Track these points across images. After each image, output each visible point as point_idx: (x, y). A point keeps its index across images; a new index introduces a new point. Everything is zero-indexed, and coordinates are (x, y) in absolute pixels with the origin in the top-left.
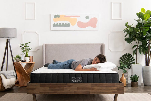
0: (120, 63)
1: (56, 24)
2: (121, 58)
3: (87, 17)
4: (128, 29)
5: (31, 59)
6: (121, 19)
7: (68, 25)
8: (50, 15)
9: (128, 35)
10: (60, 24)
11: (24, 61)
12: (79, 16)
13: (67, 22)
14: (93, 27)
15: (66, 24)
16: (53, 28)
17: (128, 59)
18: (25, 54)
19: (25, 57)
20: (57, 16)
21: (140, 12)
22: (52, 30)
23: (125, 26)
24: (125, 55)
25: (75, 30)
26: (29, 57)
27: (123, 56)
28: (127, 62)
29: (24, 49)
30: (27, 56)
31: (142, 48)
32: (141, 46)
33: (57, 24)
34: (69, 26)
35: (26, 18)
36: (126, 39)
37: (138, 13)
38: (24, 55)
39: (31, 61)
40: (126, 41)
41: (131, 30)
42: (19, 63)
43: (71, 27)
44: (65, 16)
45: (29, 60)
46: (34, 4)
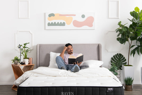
0: (111, 64)
1: (50, 23)
2: (112, 58)
3: (83, 16)
4: (121, 28)
5: (30, 61)
6: (118, 18)
7: (63, 24)
8: (45, 14)
9: (121, 35)
10: (55, 23)
11: (23, 64)
12: (75, 15)
13: (62, 21)
14: (90, 26)
15: (61, 23)
16: (48, 27)
17: (119, 59)
18: (24, 55)
19: (24, 58)
20: (51, 15)
21: (134, 11)
22: (46, 29)
23: (118, 25)
24: (116, 55)
25: (70, 30)
26: (28, 58)
27: (114, 56)
28: (118, 63)
29: (22, 50)
30: (26, 58)
31: (139, 48)
32: (139, 46)
33: (52, 23)
34: (65, 26)
35: (19, 17)
36: (118, 39)
37: (132, 11)
38: (23, 57)
39: (31, 63)
40: (119, 41)
41: (124, 30)
42: (17, 65)
43: (67, 27)
44: (60, 15)
45: (29, 62)
46: (28, 2)
